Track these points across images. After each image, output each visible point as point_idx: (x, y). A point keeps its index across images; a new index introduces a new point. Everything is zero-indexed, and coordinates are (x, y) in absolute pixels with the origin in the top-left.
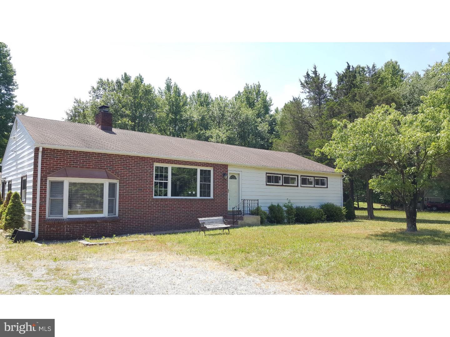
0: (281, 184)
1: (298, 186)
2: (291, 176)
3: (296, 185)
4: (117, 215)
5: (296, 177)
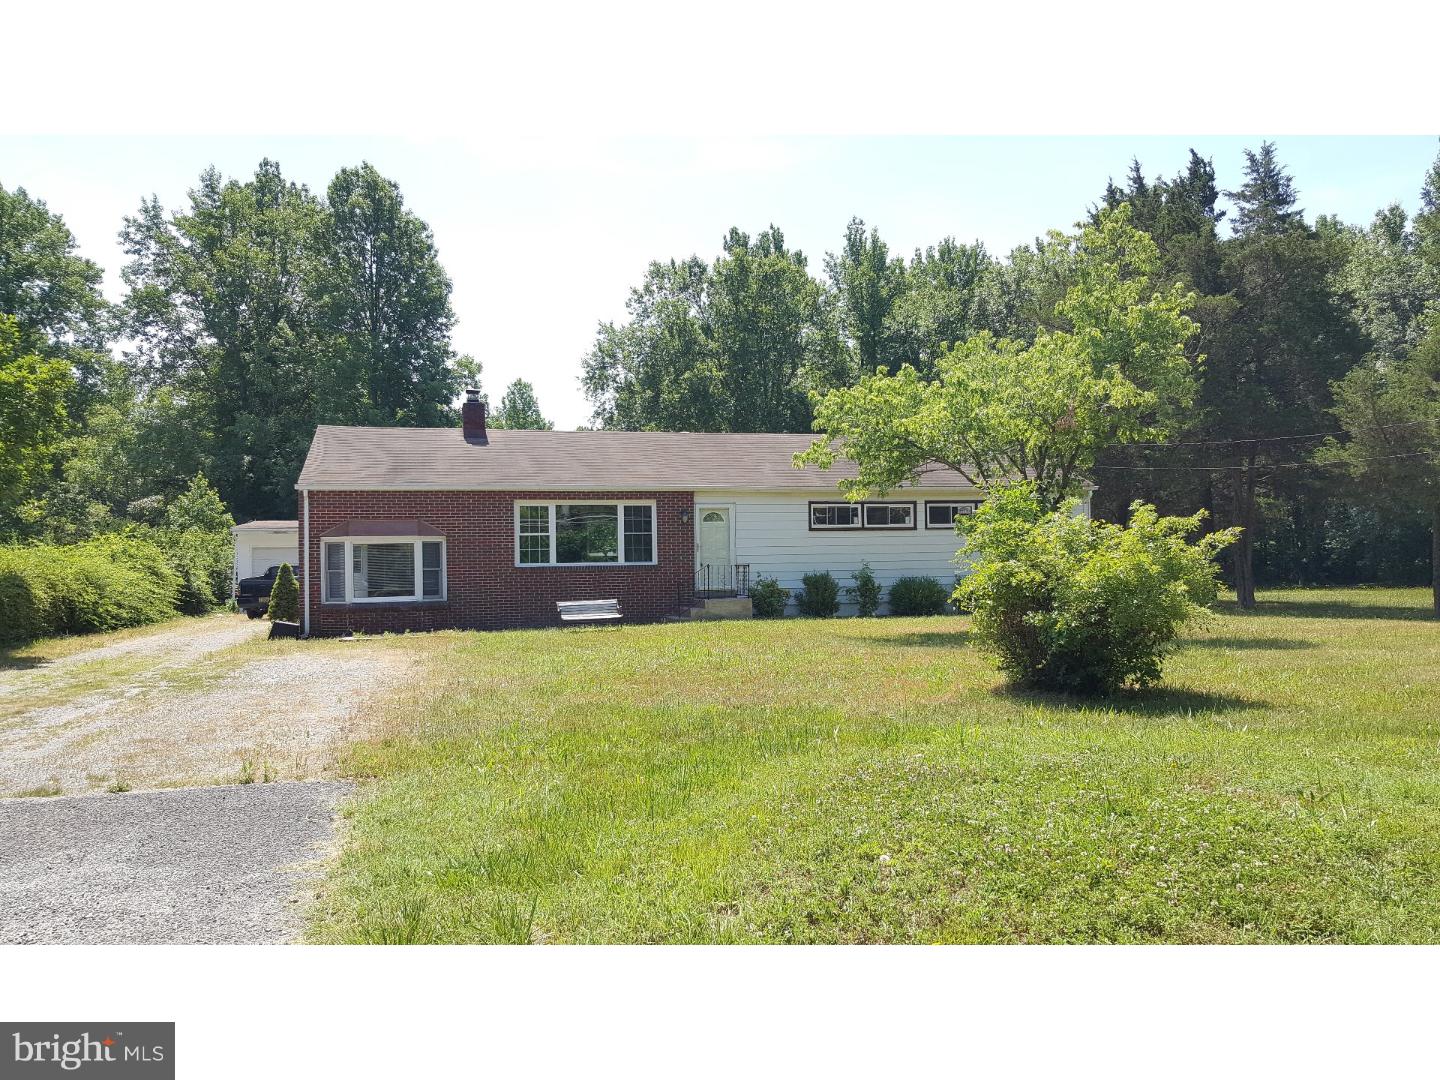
0: (860, 525)
1: (915, 528)
2: (890, 506)
3: (912, 525)
4: (445, 598)
5: (911, 506)
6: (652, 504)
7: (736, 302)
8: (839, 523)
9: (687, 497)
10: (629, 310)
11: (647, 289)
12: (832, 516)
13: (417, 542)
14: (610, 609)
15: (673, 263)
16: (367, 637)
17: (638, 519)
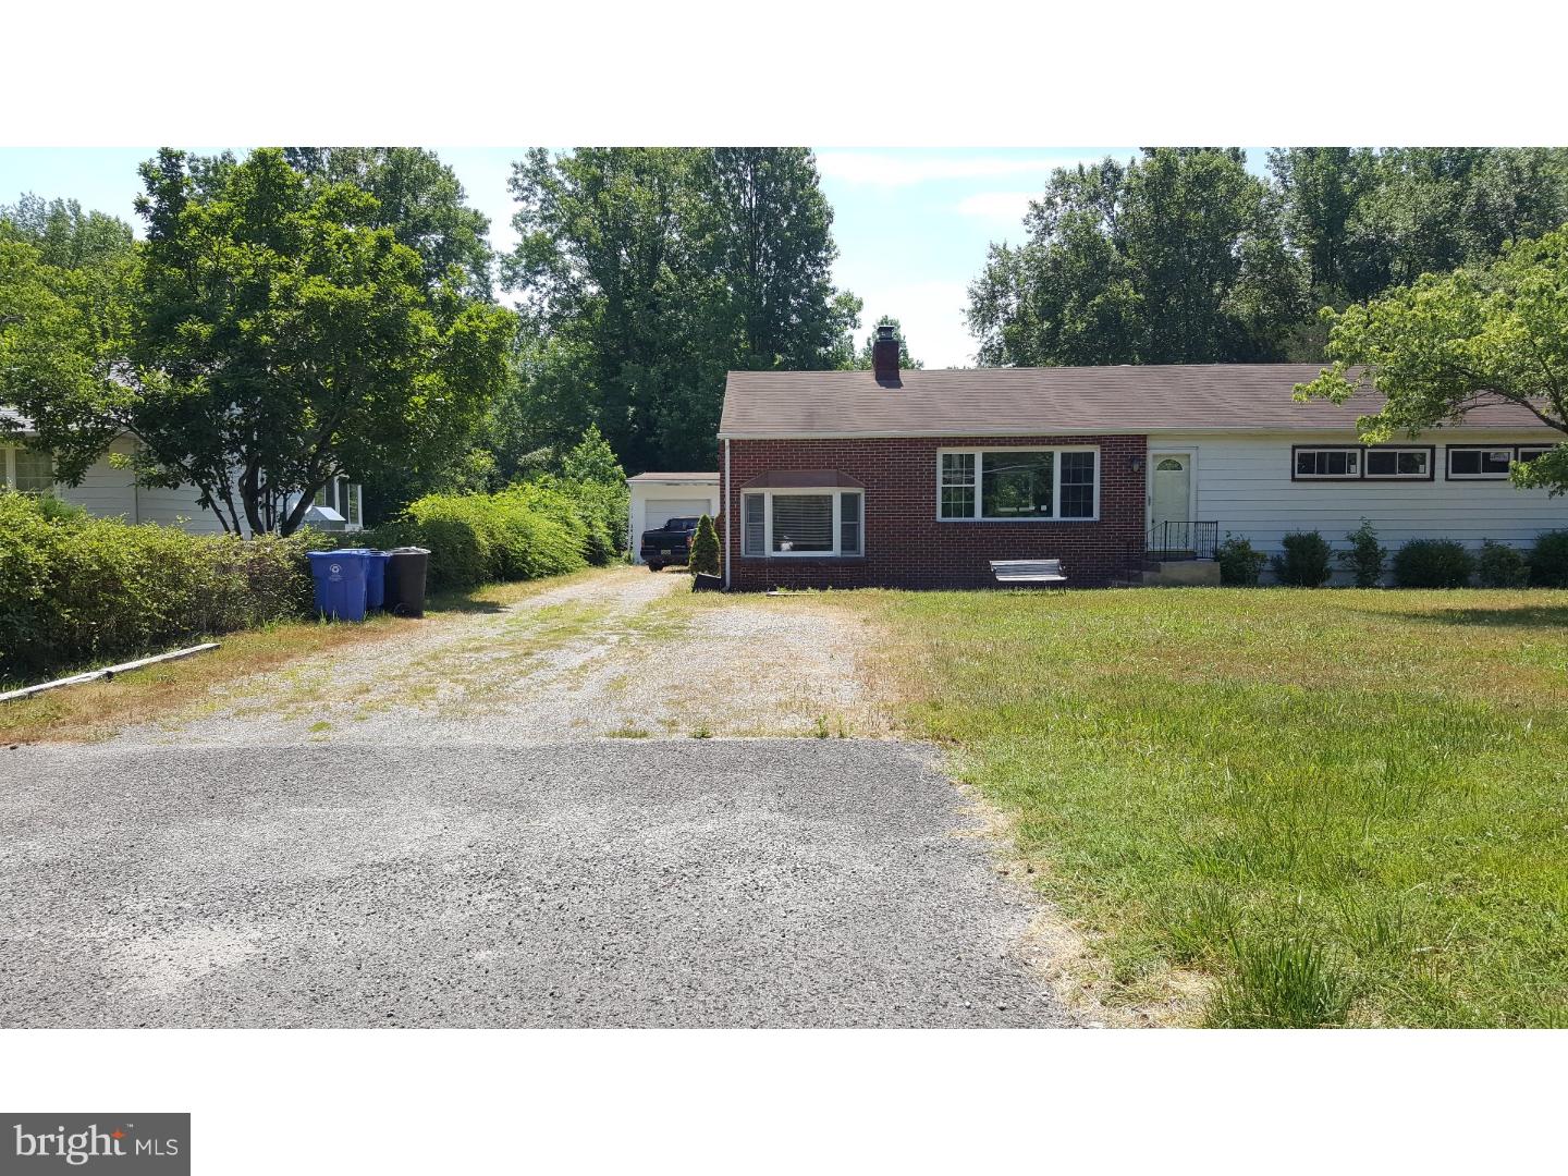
0: (1358, 475)
1: (1432, 479)
2: (1398, 451)
3: (1427, 475)
4: (863, 554)
5: (1428, 452)
6: (1096, 450)
7: (1159, 210)
8: (1331, 472)
9: (1140, 441)
10: (1027, 227)
11: (1050, 203)
12: (1319, 462)
13: (836, 494)
14: (1049, 570)
15: (1081, 169)
16: (791, 593)
17: (1077, 469)
